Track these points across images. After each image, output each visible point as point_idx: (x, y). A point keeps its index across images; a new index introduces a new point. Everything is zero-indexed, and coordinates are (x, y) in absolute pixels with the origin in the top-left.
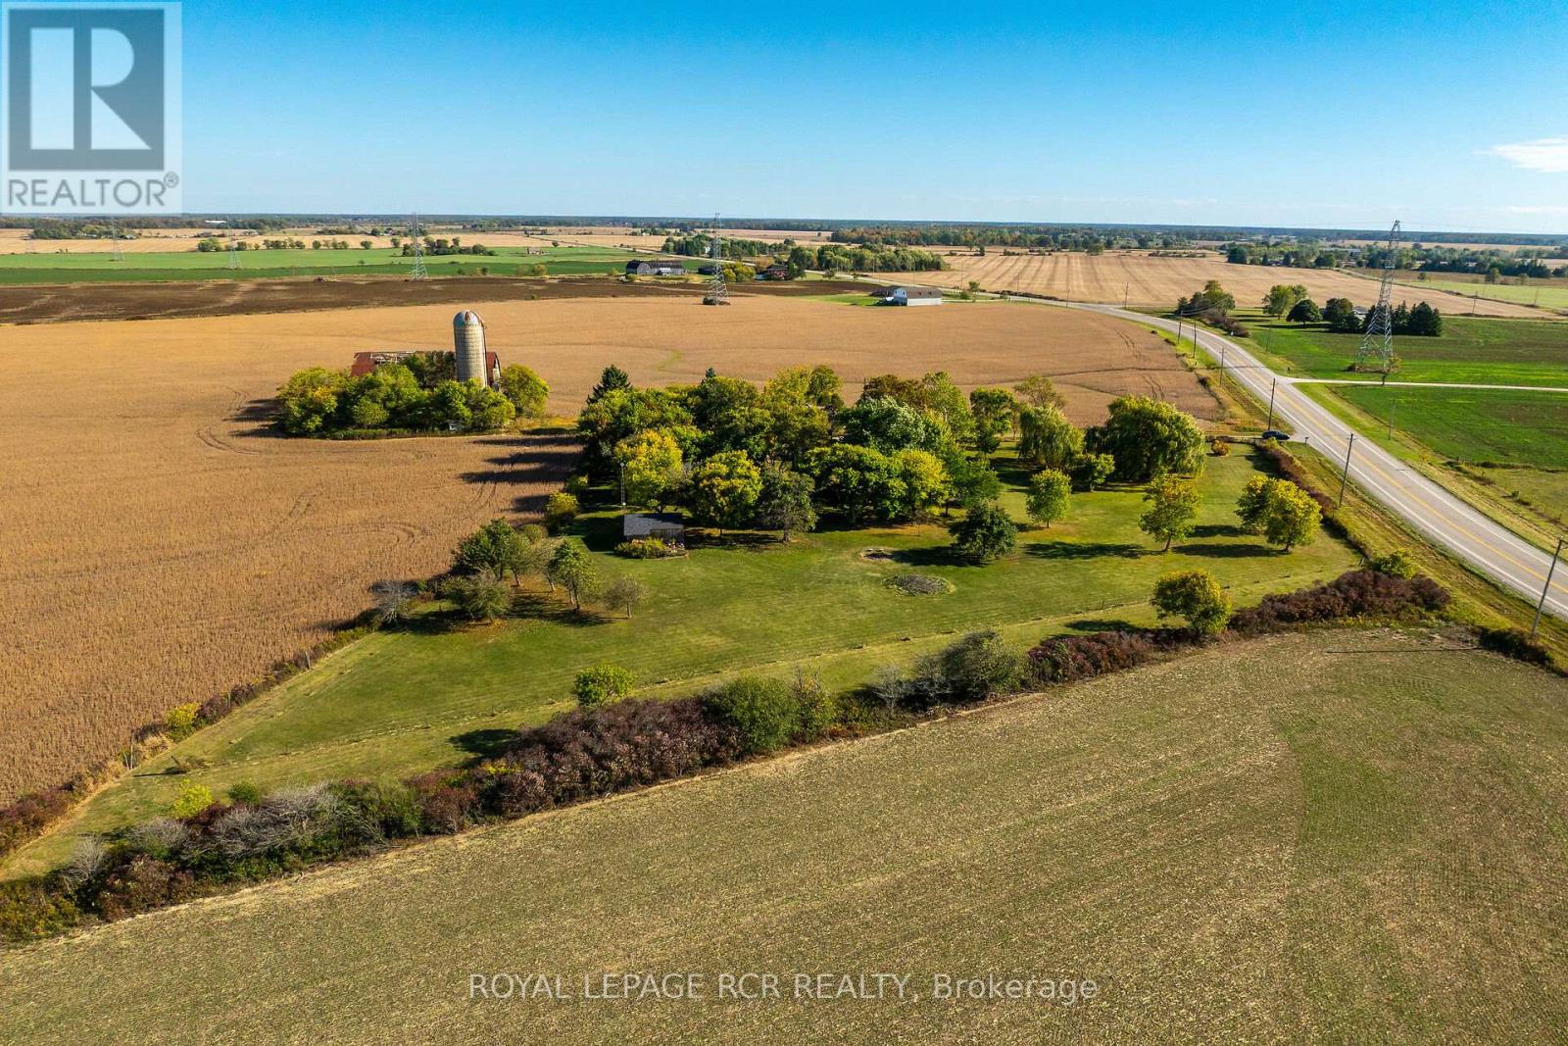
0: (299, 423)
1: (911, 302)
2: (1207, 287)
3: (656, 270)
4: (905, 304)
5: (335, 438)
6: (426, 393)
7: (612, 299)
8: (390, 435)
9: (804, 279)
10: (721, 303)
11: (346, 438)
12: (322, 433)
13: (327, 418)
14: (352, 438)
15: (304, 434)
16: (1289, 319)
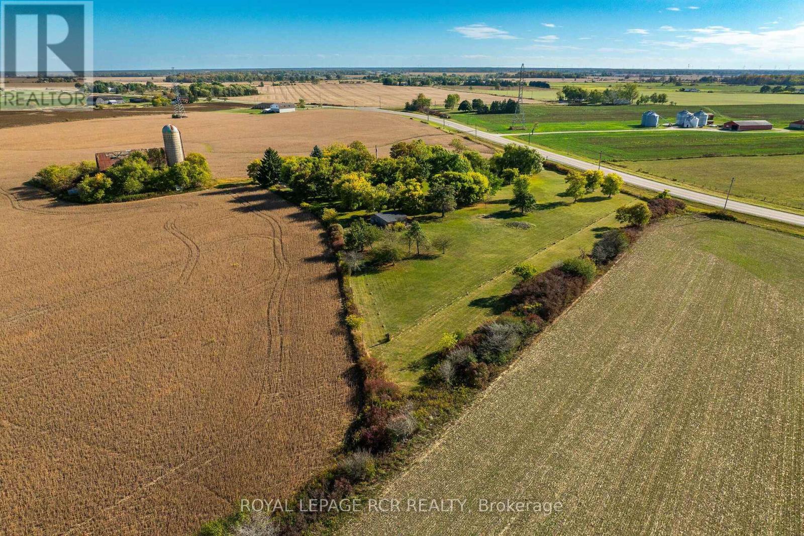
0: (91, 195)
1: (281, 111)
2: (419, 97)
3: (107, 102)
4: (279, 112)
5: (116, 202)
6: (157, 171)
7: (113, 119)
8: (149, 197)
9: (198, 102)
10: (183, 117)
11: (124, 200)
12: (105, 200)
13: (107, 191)
14: (128, 200)
15: (96, 201)
16: (459, 109)
